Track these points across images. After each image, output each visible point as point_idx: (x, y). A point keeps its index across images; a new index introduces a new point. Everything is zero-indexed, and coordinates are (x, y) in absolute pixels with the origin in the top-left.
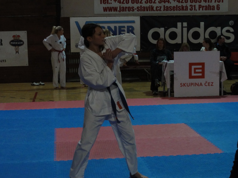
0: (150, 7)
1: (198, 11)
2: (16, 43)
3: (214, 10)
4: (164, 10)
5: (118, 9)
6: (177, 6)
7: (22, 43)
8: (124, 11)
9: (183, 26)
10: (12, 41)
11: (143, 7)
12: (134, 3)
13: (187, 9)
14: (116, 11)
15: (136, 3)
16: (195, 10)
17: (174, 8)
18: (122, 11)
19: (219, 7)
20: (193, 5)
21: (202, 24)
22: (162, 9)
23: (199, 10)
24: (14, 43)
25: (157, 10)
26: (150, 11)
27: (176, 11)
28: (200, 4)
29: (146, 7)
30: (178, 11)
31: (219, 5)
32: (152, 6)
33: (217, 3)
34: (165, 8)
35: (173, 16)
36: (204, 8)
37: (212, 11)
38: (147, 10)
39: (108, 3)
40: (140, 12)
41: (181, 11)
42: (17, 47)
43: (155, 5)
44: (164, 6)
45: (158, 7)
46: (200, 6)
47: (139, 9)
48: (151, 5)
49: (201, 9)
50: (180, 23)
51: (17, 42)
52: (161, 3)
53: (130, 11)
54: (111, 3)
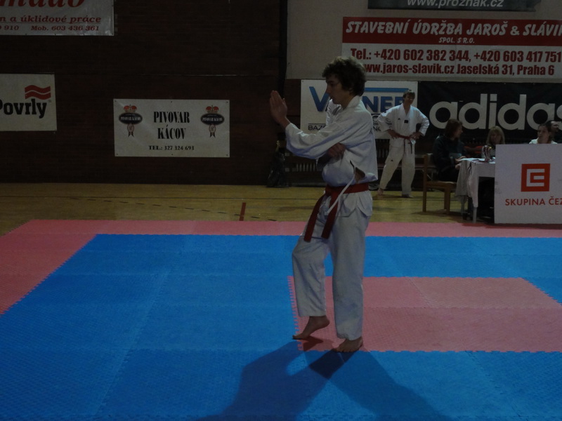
0: (434, 67)
1: (516, 76)
2: (212, 119)
3: (544, 74)
4: (458, 73)
5: (382, 69)
6: (480, 65)
7: (221, 119)
8: (391, 72)
9: (491, 100)
10: (205, 116)
11: (423, 67)
12: (408, 59)
13: (497, 72)
14: (378, 71)
15: (412, 59)
16: (511, 73)
17: (476, 70)
18: (388, 72)
19: (553, 70)
20: (509, 65)
21: (523, 97)
22: (456, 70)
23: (518, 73)
24: (208, 119)
25: (446, 73)
26: (434, 72)
27: (478, 75)
28: (520, 63)
29: (429, 66)
30: (482, 75)
31: (553, 67)
32: (438, 65)
33: (550, 63)
34: (461, 69)
35: (474, 83)
36: (527, 71)
37: (540, 76)
38: (430, 72)
39: (364, 58)
40: (417, 74)
41: (487, 75)
42: (212, 126)
43: (443, 64)
44: (459, 65)
45: (449, 68)
46: (520, 68)
47: (416, 69)
48: (437, 62)
49: (522, 72)
50: (486, 95)
51: (214, 117)
52: (453, 60)
53: (401, 72)
54: (370, 58)
